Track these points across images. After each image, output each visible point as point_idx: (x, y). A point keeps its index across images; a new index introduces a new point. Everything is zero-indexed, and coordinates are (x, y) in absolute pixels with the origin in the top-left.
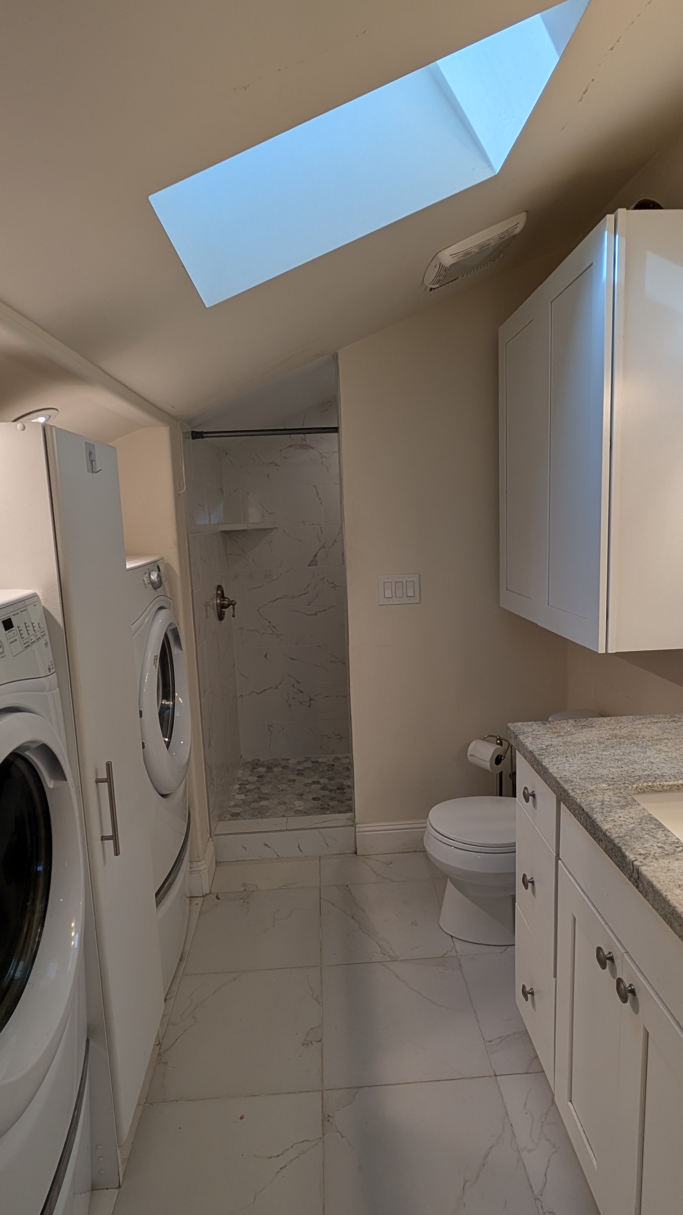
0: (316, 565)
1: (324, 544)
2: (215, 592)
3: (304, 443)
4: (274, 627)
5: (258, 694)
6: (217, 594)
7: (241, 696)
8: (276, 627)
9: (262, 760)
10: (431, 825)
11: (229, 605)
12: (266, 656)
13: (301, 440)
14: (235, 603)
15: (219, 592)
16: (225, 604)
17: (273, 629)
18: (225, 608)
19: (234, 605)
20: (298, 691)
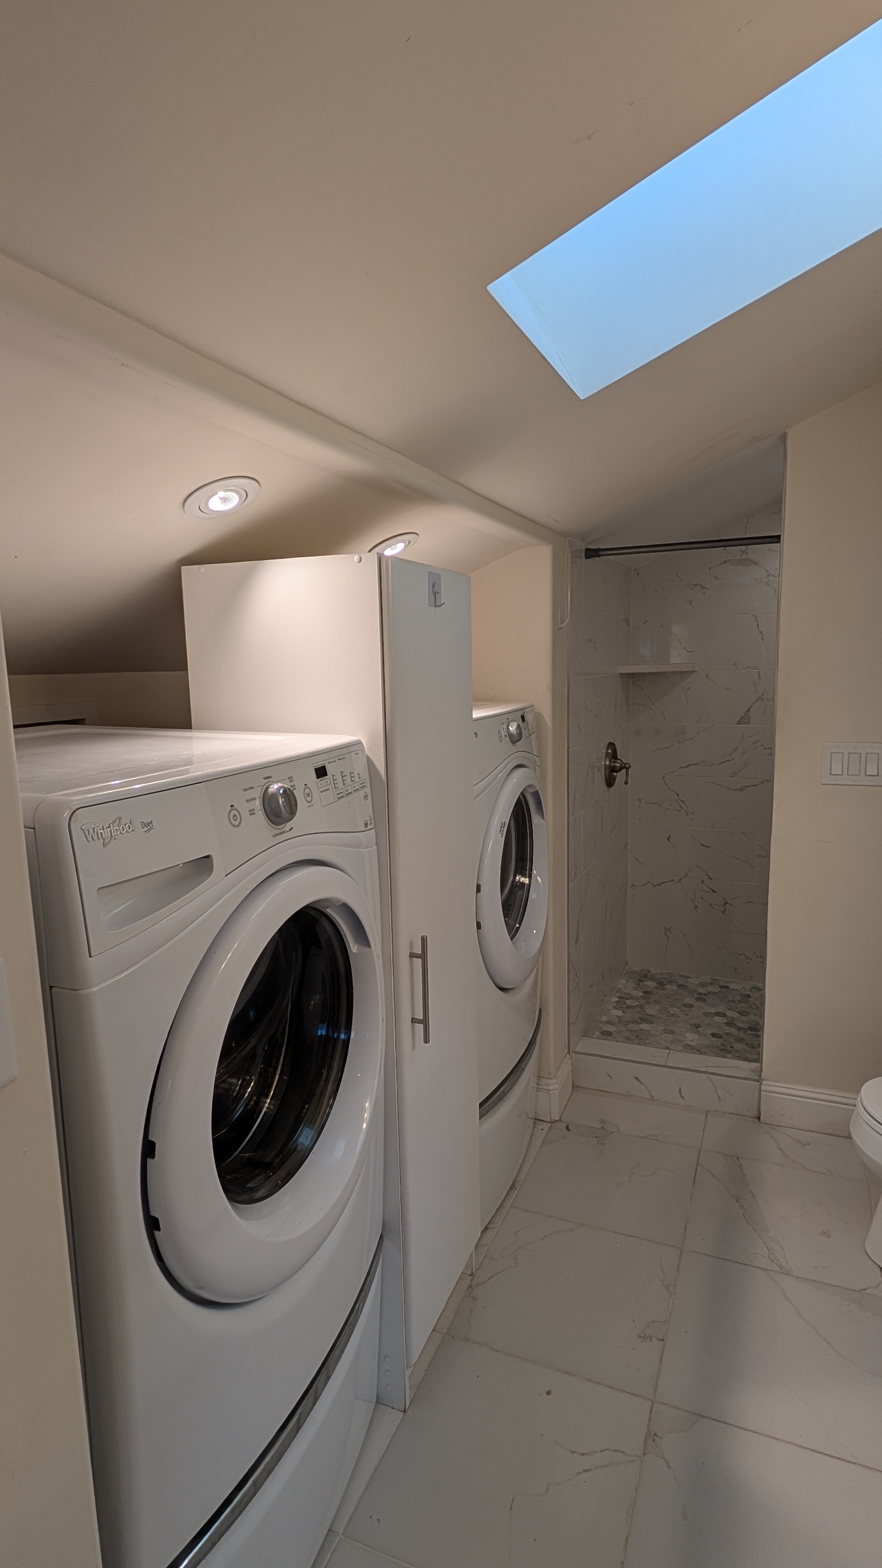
0: (748, 723)
1: (763, 695)
2: (604, 751)
3: (745, 556)
4: (683, 802)
5: (654, 886)
6: (607, 753)
7: (633, 885)
8: (685, 802)
9: (653, 971)
10: (863, 1106)
11: (621, 769)
12: (669, 839)
13: (741, 553)
14: (630, 767)
15: (609, 751)
16: (616, 766)
17: (682, 805)
18: (616, 772)
19: (627, 769)
20: (710, 890)
